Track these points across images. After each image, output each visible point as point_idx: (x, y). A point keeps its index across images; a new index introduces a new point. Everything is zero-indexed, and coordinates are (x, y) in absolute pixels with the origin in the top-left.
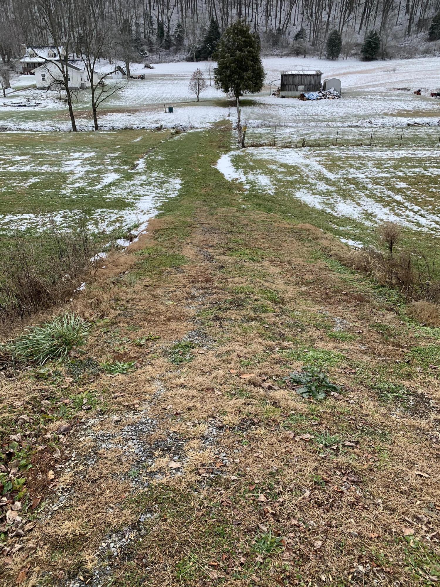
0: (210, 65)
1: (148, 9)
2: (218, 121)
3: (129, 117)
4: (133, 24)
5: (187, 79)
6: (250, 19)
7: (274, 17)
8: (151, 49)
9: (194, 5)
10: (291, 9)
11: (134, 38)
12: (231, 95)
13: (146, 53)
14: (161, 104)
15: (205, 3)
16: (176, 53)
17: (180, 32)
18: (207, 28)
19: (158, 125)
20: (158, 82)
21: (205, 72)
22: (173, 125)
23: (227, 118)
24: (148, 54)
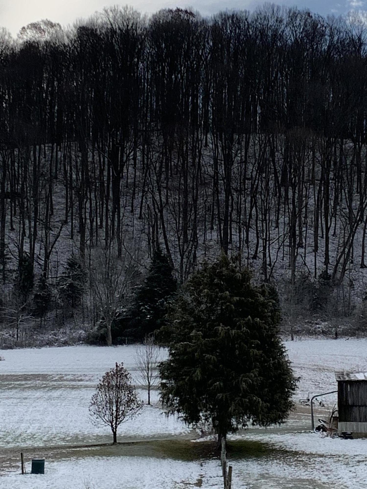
0: (149, 355)
5: (86, 387)
6: (253, 253)
7: (309, 249)
9: (113, 221)
10: (352, 233)
12: (206, 429)
14: (13, 451)
15: (140, 218)
16: (61, 325)
17: (75, 278)
18: (142, 271)
20: (7, 394)
21: (134, 370)
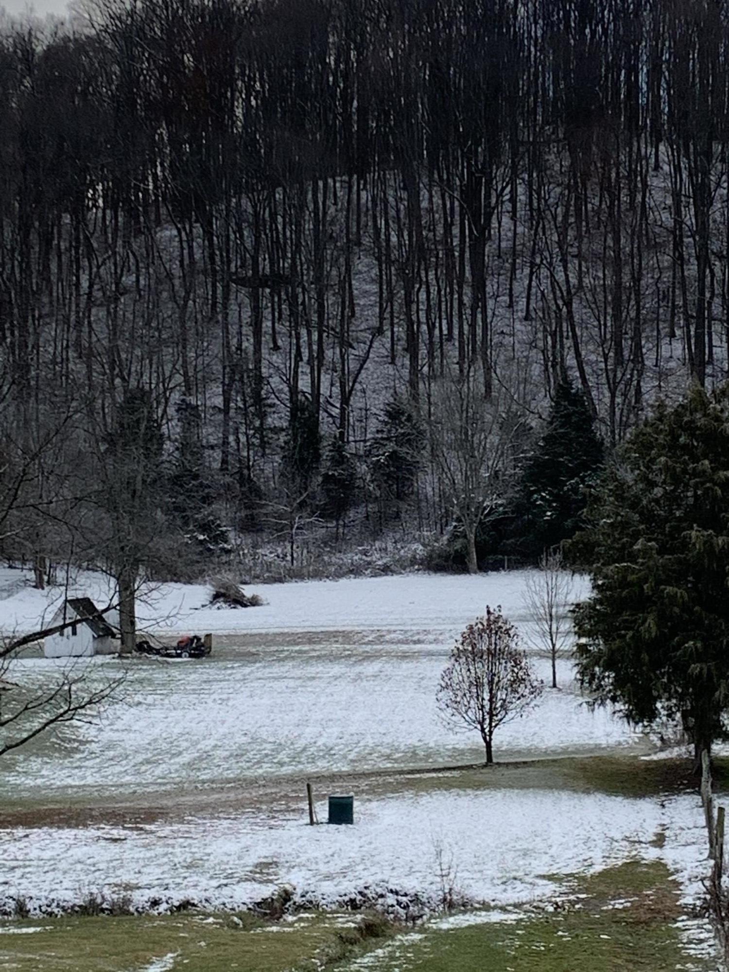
0: (552, 590)
1: (248, 345)
2: (598, 868)
3: (114, 848)
4: (171, 411)
5: (430, 654)
8: (252, 517)
9: (473, 326)
11: (169, 470)
12: (669, 734)
13: (224, 539)
14: (291, 780)
15: (527, 318)
16: (376, 534)
17: (404, 440)
18: (534, 423)
19: (266, 891)
20: (277, 669)
21: (523, 619)
22: (349, 887)
23: (651, 854)
24: (234, 539)
